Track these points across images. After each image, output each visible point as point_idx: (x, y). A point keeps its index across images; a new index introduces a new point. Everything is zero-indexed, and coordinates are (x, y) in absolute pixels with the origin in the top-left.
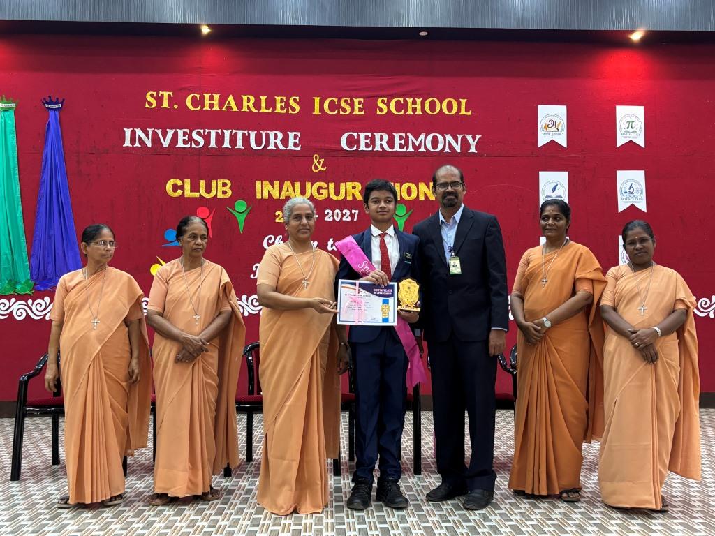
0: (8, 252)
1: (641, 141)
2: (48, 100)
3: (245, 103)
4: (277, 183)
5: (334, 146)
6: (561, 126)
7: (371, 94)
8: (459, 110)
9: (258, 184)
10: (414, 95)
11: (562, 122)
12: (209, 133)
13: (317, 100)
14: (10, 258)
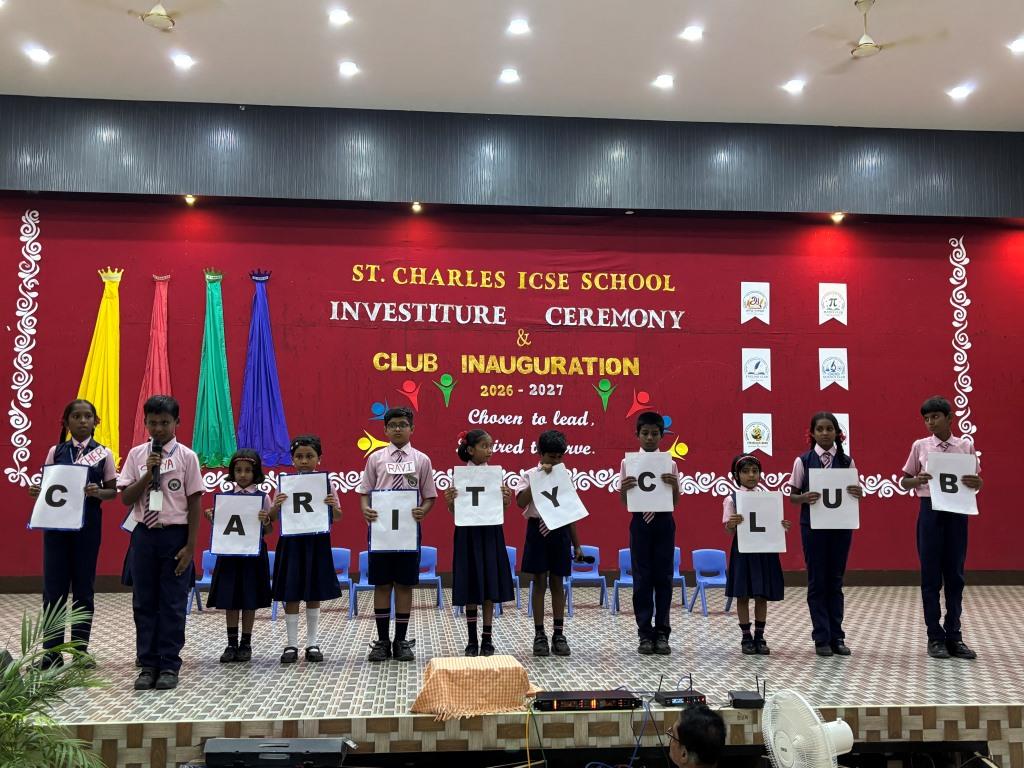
0: (216, 424)
1: (843, 319)
2: (256, 272)
3: (451, 278)
4: (482, 357)
5: (540, 321)
6: (764, 303)
7: (576, 269)
8: (663, 285)
9: (464, 358)
10: (619, 271)
11: (765, 299)
12: (416, 307)
13: (522, 275)
14: (218, 430)
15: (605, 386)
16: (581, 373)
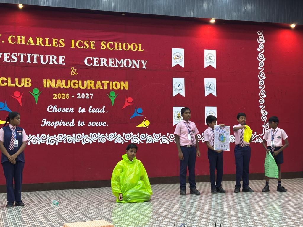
1: (214, 66)
3: (38, 42)
4: (54, 80)
5: (82, 63)
6: (181, 58)
7: (99, 39)
8: (138, 49)
9: (45, 81)
10: (118, 41)
11: (182, 57)
13: (73, 41)
15: (113, 94)
16: (101, 88)
